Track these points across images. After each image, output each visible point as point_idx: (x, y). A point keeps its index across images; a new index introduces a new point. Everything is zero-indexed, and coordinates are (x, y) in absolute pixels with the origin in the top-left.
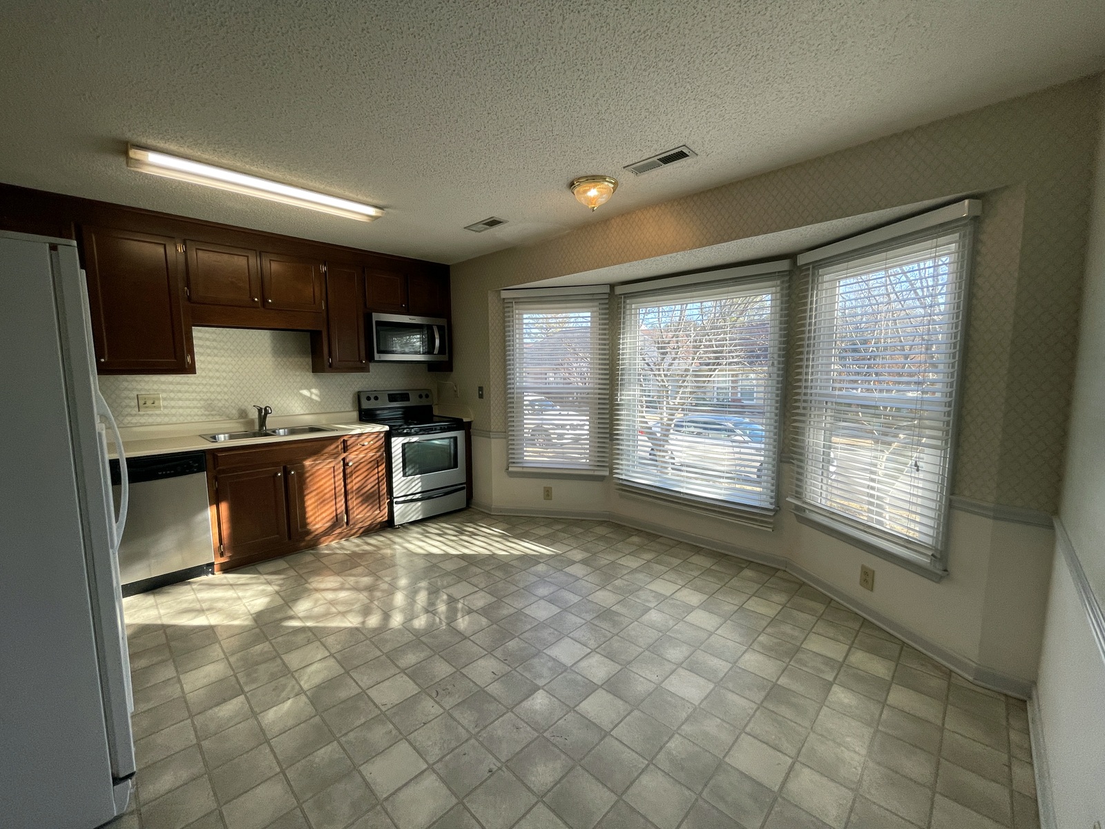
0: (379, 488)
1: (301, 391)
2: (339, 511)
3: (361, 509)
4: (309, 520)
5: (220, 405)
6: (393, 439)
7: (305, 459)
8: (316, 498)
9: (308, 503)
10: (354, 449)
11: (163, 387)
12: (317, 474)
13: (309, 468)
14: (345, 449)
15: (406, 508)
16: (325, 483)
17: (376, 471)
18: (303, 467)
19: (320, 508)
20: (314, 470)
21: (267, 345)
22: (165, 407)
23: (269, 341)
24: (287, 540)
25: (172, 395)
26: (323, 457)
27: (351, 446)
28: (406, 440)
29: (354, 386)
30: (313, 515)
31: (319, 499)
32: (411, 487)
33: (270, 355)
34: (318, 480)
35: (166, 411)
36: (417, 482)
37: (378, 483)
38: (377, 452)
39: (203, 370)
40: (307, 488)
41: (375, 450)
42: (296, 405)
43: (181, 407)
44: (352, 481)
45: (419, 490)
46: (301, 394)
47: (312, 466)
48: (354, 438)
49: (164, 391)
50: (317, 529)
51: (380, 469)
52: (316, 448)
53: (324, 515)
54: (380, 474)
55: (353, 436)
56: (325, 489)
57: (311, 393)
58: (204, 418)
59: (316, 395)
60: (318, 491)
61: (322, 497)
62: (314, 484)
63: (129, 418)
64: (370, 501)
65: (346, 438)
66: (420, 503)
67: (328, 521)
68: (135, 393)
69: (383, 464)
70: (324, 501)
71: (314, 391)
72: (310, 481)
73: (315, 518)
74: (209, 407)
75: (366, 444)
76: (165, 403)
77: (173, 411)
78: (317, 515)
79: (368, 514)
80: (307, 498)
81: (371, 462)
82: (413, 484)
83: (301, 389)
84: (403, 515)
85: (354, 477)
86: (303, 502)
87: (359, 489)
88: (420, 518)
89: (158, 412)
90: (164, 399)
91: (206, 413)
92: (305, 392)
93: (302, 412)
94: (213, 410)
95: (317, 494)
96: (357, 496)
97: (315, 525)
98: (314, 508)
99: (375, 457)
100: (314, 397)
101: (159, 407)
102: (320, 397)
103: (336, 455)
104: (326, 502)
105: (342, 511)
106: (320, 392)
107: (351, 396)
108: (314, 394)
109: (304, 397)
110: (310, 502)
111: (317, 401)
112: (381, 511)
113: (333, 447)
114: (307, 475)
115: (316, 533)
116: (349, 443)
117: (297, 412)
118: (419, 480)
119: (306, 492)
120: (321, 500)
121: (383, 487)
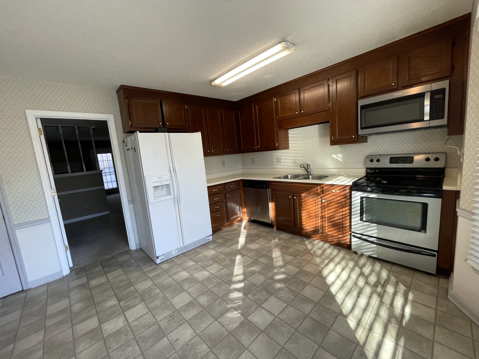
0: (343, 221)
1: (332, 156)
2: (317, 225)
3: (330, 229)
4: (304, 223)
5: (298, 162)
6: (353, 192)
7: (303, 193)
8: (307, 214)
9: (303, 215)
10: (327, 193)
11: (282, 154)
12: (307, 201)
13: (303, 198)
14: (323, 192)
15: (362, 243)
16: (311, 208)
17: (341, 210)
18: (301, 196)
19: (309, 220)
20: (306, 199)
21: (316, 132)
22: (283, 162)
23: (317, 130)
24: (293, 228)
25: (285, 157)
26: (311, 194)
27: (326, 191)
28: (365, 195)
29: (365, 152)
30: (305, 221)
31: (308, 215)
32: (367, 230)
33: (318, 138)
34: (307, 205)
35: (283, 164)
36: (372, 228)
37: (343, 218)
38: (343, 198)
39: (291, 147)
40: (303, 208)
41: (342, 197)
42: (329, 163)
43: (287, 162)
44: (325, 211)
45: (375, 235)
46: (332, 157)
47: (305, 197)
48: (327, 187)
49: (283, 156)
50: (306, 229)
51: (344, 209)
52: (308, 188)
53: (310, 224)
54: (344, 213)
55: (328, 185)
56: (312, 210)
57: (338, 157)
58: (293, 167)
59: (340, 158)
60: (308, 210)
61: (309, 214)
62: (306, 206)
63: (275, 166)
64: (337, 227)
65: (323, 186)
66: (375, 245)
67: (312, 228)
68: (276, 157)
69: (346, 207)
70: (310, 216)
71: (339, 155)
72: (304, 204)
73: (306, 224)
74: (295, 162)
75: (334, 191)
76: (283, 161)
77: (285, 164)
78: (307, 222)
79: (335, 234)
80: (302, 212)
81: (338, 203)
82: (369, 229)
83: (332, 154)
84: (359, 247)
85: (326, 209)
86: (301, 214)
87: (330, 218)
88: (375, 256)
89: (281, 164)
90: (283, 159)
91: (294, 165)
92: (334, 156)
93: (332, 167)
94: (296, 164)
95: (307, 212)
96: (329, 221)
97: (306, 227)
98: (306, 218)
99: (340, 201)
100: (339, 159)
101: (281, 162)
102: (342, 159)
103: (318, 194)
104: (311, 218)
105: (319, 226)
106: (343, 157)
107: (363, 158)
108: (339, 157)
109: (333, 158)
110: (304, 214)
111: (340, 161)
112: (343, 237)
113: (315, 189)
114: (303, 201)
115: (306, 231)
116: (324, 189)
117: (329, 167)
118: (375, 228)
119: (302, 209)
120: (309, 216)
121: (345, 222)
